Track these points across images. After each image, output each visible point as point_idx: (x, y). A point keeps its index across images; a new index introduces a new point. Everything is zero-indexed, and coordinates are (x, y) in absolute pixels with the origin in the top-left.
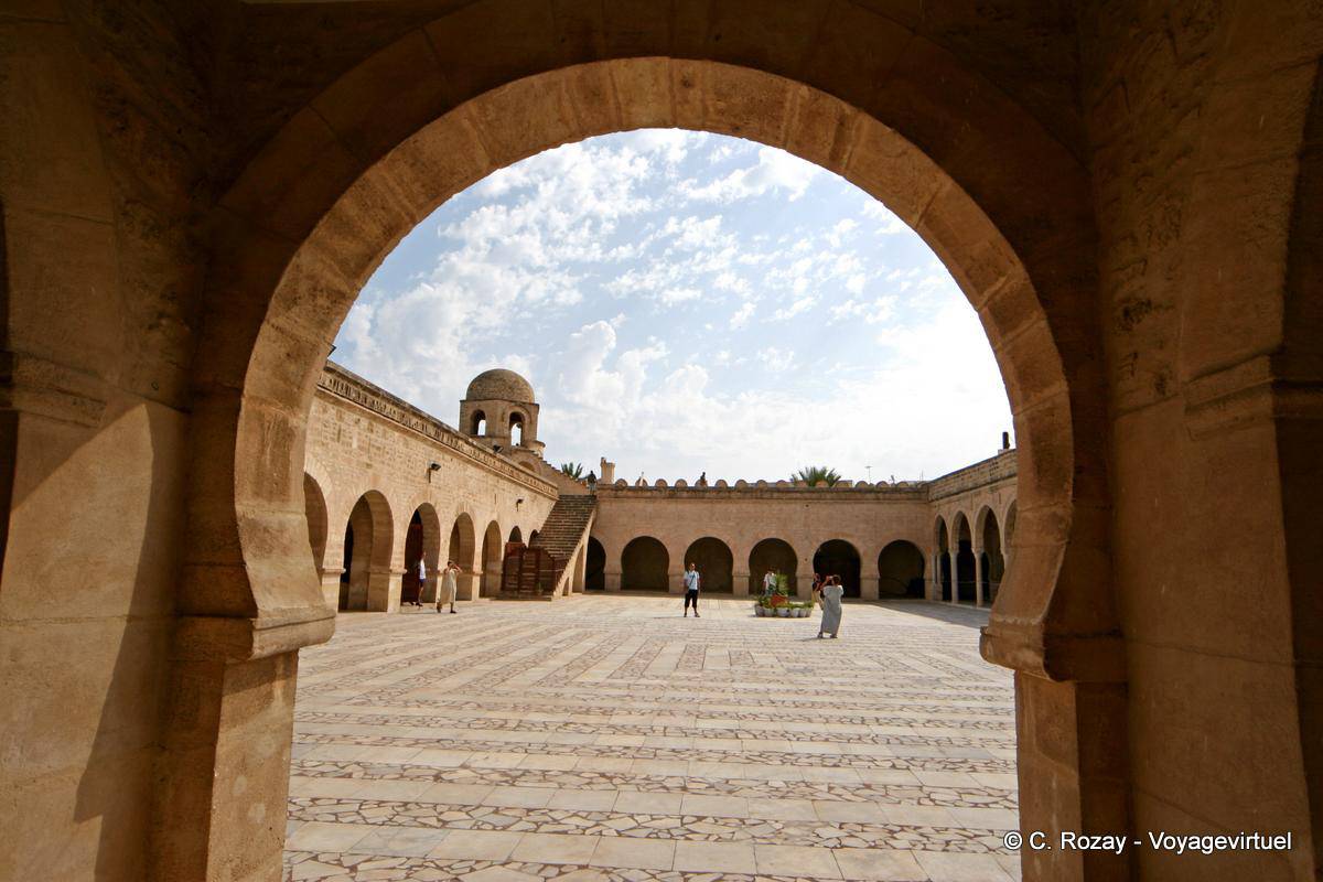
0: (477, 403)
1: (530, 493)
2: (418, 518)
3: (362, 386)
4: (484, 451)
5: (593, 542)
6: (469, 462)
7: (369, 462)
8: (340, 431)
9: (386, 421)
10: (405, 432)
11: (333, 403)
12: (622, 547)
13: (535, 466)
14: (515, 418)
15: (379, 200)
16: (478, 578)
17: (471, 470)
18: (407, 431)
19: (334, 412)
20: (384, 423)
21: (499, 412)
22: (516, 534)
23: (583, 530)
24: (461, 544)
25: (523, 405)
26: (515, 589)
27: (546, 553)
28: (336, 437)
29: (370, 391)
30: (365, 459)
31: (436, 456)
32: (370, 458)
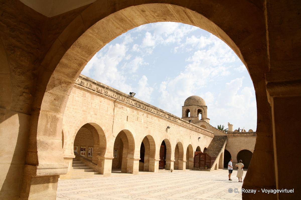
0: (187, 107)
1: (203, 135)
2: (164, 143)
3: (144, 104)
4: (186, 122)
5: (226, 151)
6: (180, 126)
7: (147, 126)
8: (138, 118)
9: (152, 114)
10: (158, 117)
11: (136, 110)
12: (237, 153)
13: (206, 127)
14: (199, 111)
15: (73, 58)
16: (185, 163)
17: (181, 128)
18: (159, 116)
19: (136, 112)
20: (151, 115)
21: (194, 109)
22: (198, 149)
23: (222, 147)
24: (179, 152)
25: (202, 107)
26: (198, 167)
27: (208, 155)
28: (137, 119)
29: (147, 105)
30: (146, 125)
31: (169, 124)
32: (147, 125)
